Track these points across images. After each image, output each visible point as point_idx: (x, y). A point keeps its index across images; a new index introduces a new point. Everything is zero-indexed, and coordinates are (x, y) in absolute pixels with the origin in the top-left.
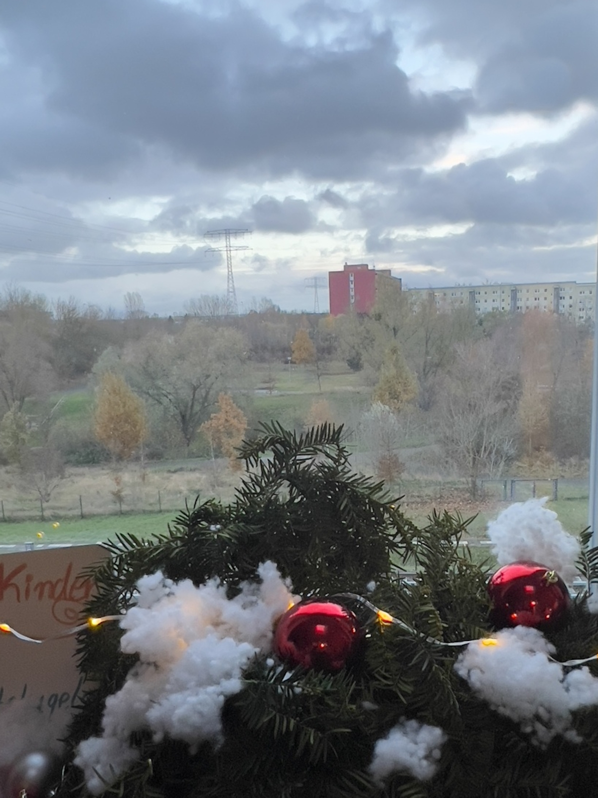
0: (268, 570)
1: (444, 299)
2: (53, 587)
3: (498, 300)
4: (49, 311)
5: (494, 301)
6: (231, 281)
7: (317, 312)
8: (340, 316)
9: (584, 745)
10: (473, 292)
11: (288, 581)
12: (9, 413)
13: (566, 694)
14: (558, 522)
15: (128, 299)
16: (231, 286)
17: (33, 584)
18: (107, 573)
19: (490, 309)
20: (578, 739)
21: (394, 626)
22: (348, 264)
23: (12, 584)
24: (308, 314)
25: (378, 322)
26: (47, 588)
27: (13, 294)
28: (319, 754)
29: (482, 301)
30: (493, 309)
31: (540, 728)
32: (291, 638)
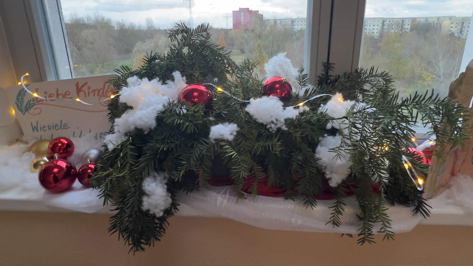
0: (177, 74)
1: (280, 24)
2: (99, 91)
3: (303, 25)
4: (113, 26)
5: (301, 25)
6: (191, 14)
7: (228, 29)
8: (237, 30)
9: (288, 131)
10: (293, 21)
11: (184, 78)
12: (98, 69)
13: (282, 112)
14: (291, 63)
15: (147, 21)
16: (191, 16)
17: (91, 90)
18: (118, 83)
19: (299, 29)
20: (286, 129)
21: (223, 93)
22: (241, 8)
23: (82, 90)
24: (224, 29)
25: (253, 33)
26: (96, 92)
27: (97, 18)
28: (190, 130)
29: (296, 25)
30: (301, 29)
31: (273, 126)
32: (184, 97)
